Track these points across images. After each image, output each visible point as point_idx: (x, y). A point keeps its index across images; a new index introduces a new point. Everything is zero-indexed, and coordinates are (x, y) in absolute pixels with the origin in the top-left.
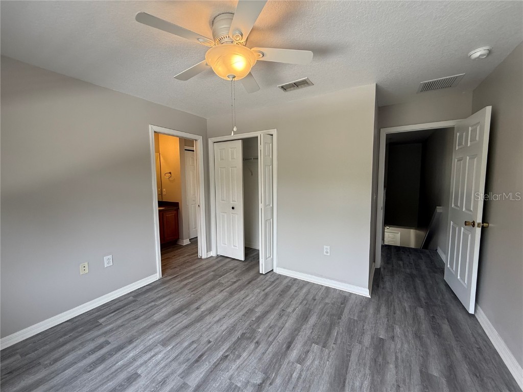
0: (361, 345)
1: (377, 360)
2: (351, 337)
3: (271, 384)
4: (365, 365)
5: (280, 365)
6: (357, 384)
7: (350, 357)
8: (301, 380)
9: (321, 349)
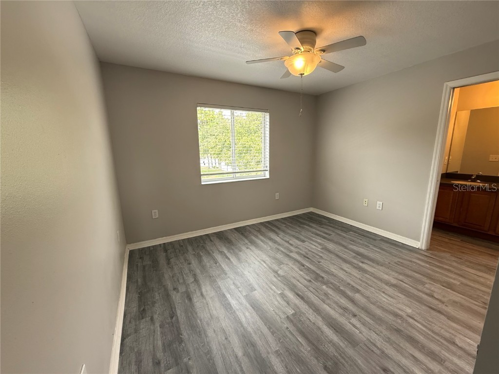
0: (274, 350)
1: (252, 348)
2: (287, 350)
3: (275, 276)
4: (255, 333)
5: (285, 284)
6: (247, 314)
7: (268, 328)
8: (269, 288)
9: (286, 314)
